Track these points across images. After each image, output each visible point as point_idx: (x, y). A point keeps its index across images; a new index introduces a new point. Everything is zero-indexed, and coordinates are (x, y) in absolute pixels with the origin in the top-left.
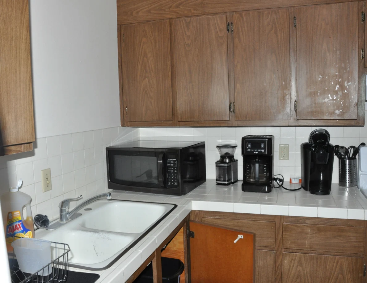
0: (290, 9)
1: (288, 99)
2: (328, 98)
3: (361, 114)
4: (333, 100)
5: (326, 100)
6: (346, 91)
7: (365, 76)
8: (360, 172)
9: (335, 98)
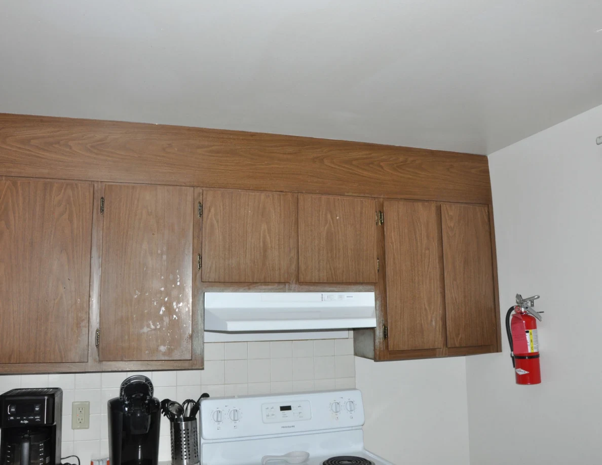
0: (96, 185)
1: (85, 327)
2: (148, 326)
3: (198, 351)
4: (155, 329)
5: (145, 330)
6: (175, 316)
7: (203, 294)
8: (202, 441)
9: (158, 327)
